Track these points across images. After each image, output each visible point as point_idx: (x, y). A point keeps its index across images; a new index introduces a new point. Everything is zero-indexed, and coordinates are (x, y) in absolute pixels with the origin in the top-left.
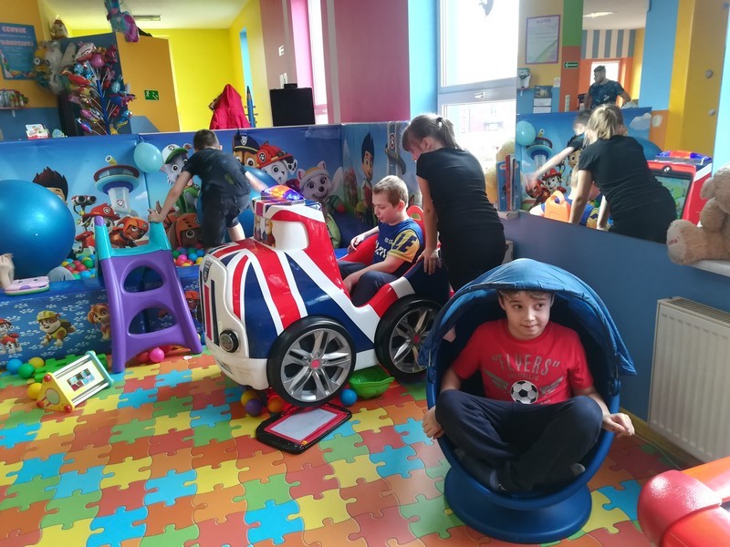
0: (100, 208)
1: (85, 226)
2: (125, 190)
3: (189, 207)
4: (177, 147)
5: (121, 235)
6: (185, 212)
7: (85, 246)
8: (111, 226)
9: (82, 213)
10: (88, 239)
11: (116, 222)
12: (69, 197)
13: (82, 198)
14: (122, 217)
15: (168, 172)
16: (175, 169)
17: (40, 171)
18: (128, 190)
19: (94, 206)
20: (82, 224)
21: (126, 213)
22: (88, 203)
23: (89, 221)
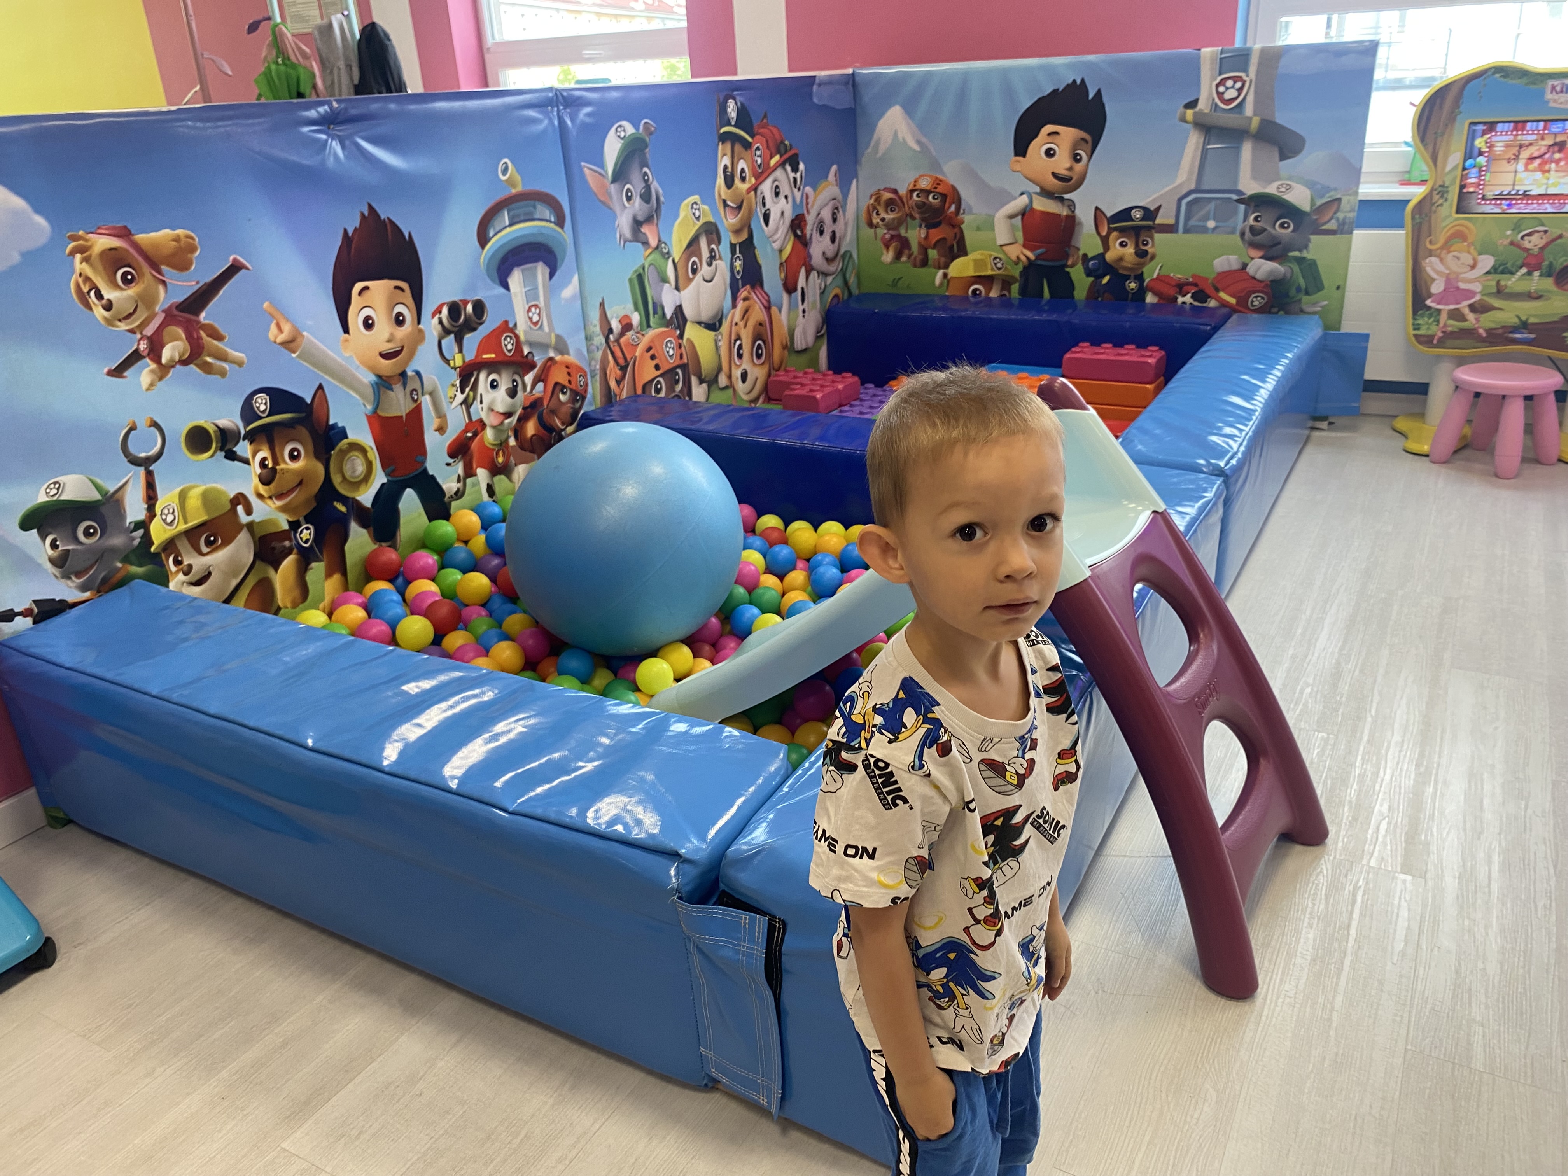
0: (492, 341)
1: (467, 403)
2: (541, 270)
3: (655, 313)
4: (630, 130)
5: (541, 422)
6: (649, 326)
7: (469, 472)
8: (520, 394)
9: (459, 362)
10: (474, 445)
11: (529, 378)
12: (428, 307)
13: (455, 309)
14: (539, 359)
15: (617, 209)
16: (629, 199)
17: (353, 224)
18: (547, 271)
19: (483, 331)
20: (460, 397)
21: (545, 347)
22: (470, 326)
23: (474, 388)
